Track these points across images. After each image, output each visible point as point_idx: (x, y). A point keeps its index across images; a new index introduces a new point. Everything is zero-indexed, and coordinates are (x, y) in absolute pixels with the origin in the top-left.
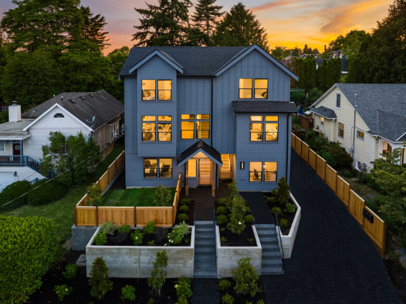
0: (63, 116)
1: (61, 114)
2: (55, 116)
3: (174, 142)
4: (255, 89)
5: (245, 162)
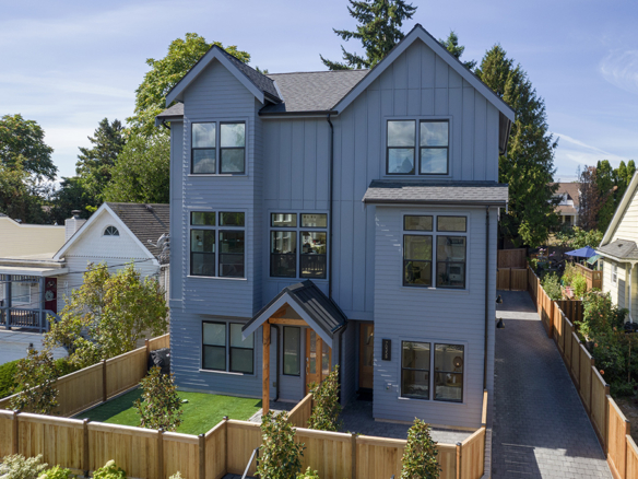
0: (117, 234)
1: (114, 229)
2: (106, 233)
3: (248, 277)
4: (420, 148)
5: (394, 341)
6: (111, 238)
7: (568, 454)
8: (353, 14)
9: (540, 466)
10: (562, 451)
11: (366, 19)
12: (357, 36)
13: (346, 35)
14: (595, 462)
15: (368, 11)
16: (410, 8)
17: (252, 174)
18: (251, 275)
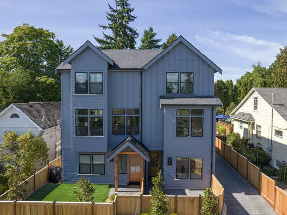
0: (18, 117)
1: (16, 115)
2: (12, 117)
3: (105, 136)
4: (181, 83)
5: (172, 158)
6: (15, 119)
7: (246, 194)
8: (109, 19)
9: (238, 200)
10: (243, 194)
11: (115, 21)
12: (109, 28)
13: (104, 27)
14: (257, 196)
15: (115, 17)
16: (133, 17)
17: (106, 94)
18: (106, 135)
